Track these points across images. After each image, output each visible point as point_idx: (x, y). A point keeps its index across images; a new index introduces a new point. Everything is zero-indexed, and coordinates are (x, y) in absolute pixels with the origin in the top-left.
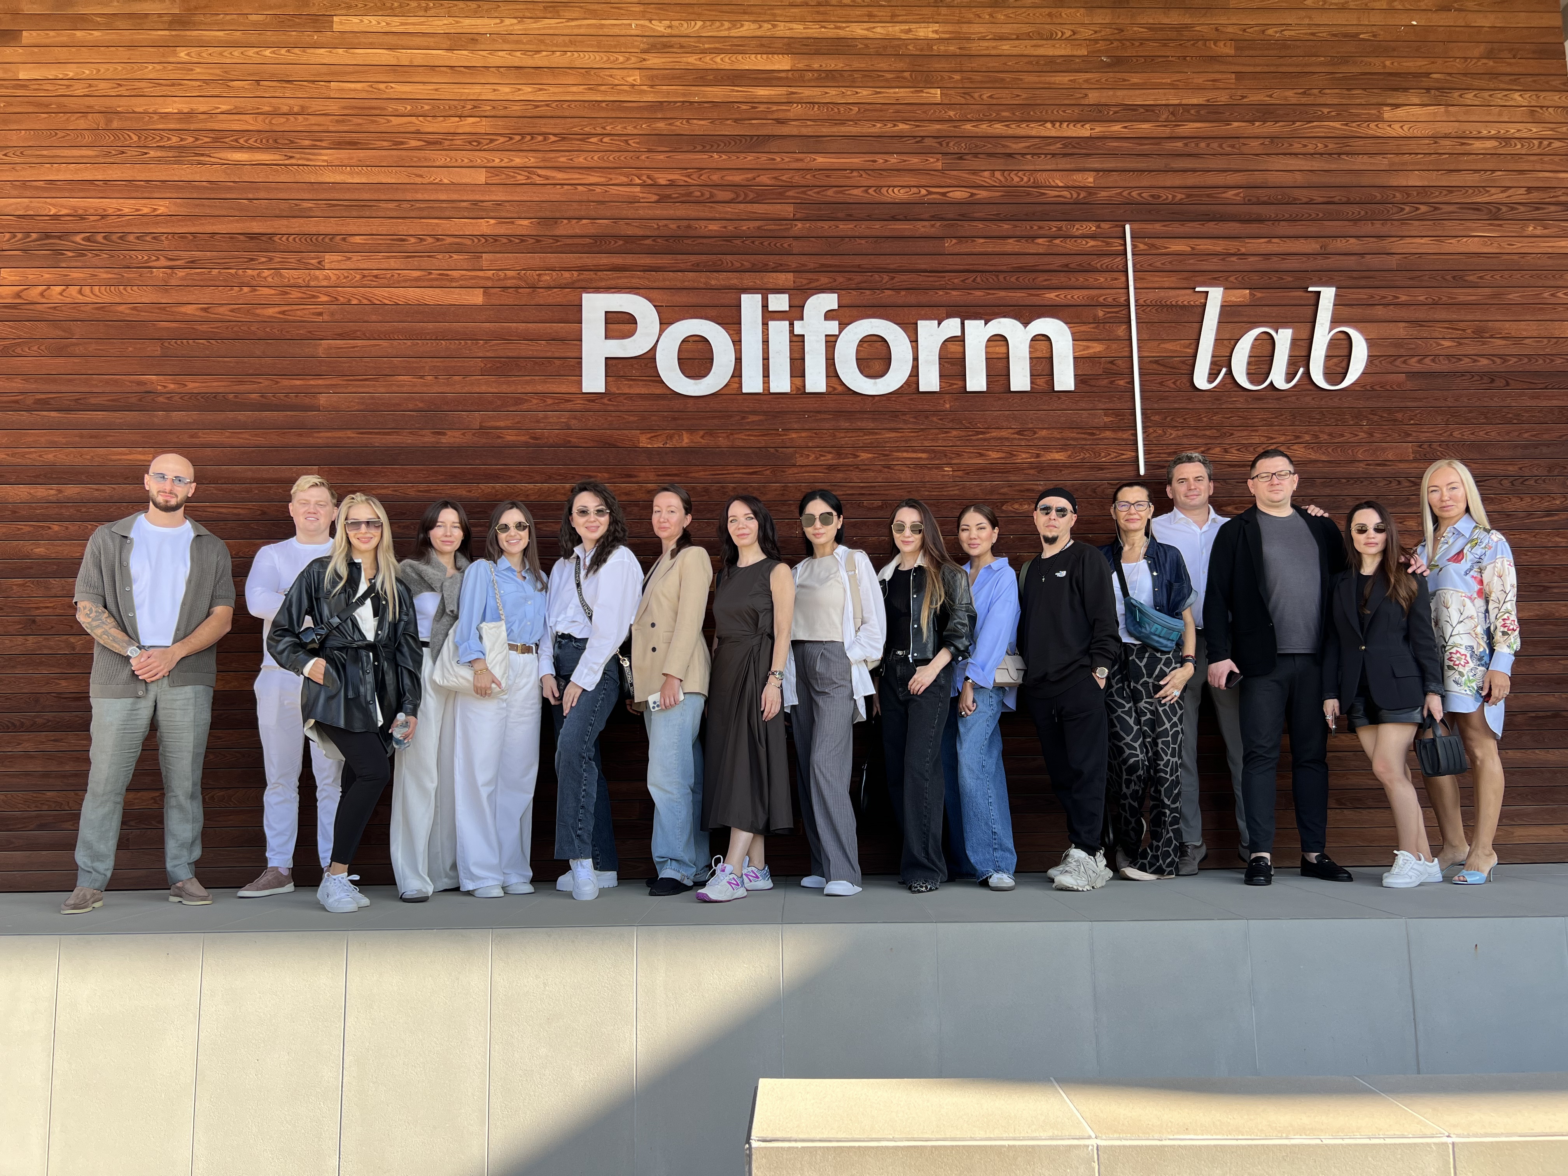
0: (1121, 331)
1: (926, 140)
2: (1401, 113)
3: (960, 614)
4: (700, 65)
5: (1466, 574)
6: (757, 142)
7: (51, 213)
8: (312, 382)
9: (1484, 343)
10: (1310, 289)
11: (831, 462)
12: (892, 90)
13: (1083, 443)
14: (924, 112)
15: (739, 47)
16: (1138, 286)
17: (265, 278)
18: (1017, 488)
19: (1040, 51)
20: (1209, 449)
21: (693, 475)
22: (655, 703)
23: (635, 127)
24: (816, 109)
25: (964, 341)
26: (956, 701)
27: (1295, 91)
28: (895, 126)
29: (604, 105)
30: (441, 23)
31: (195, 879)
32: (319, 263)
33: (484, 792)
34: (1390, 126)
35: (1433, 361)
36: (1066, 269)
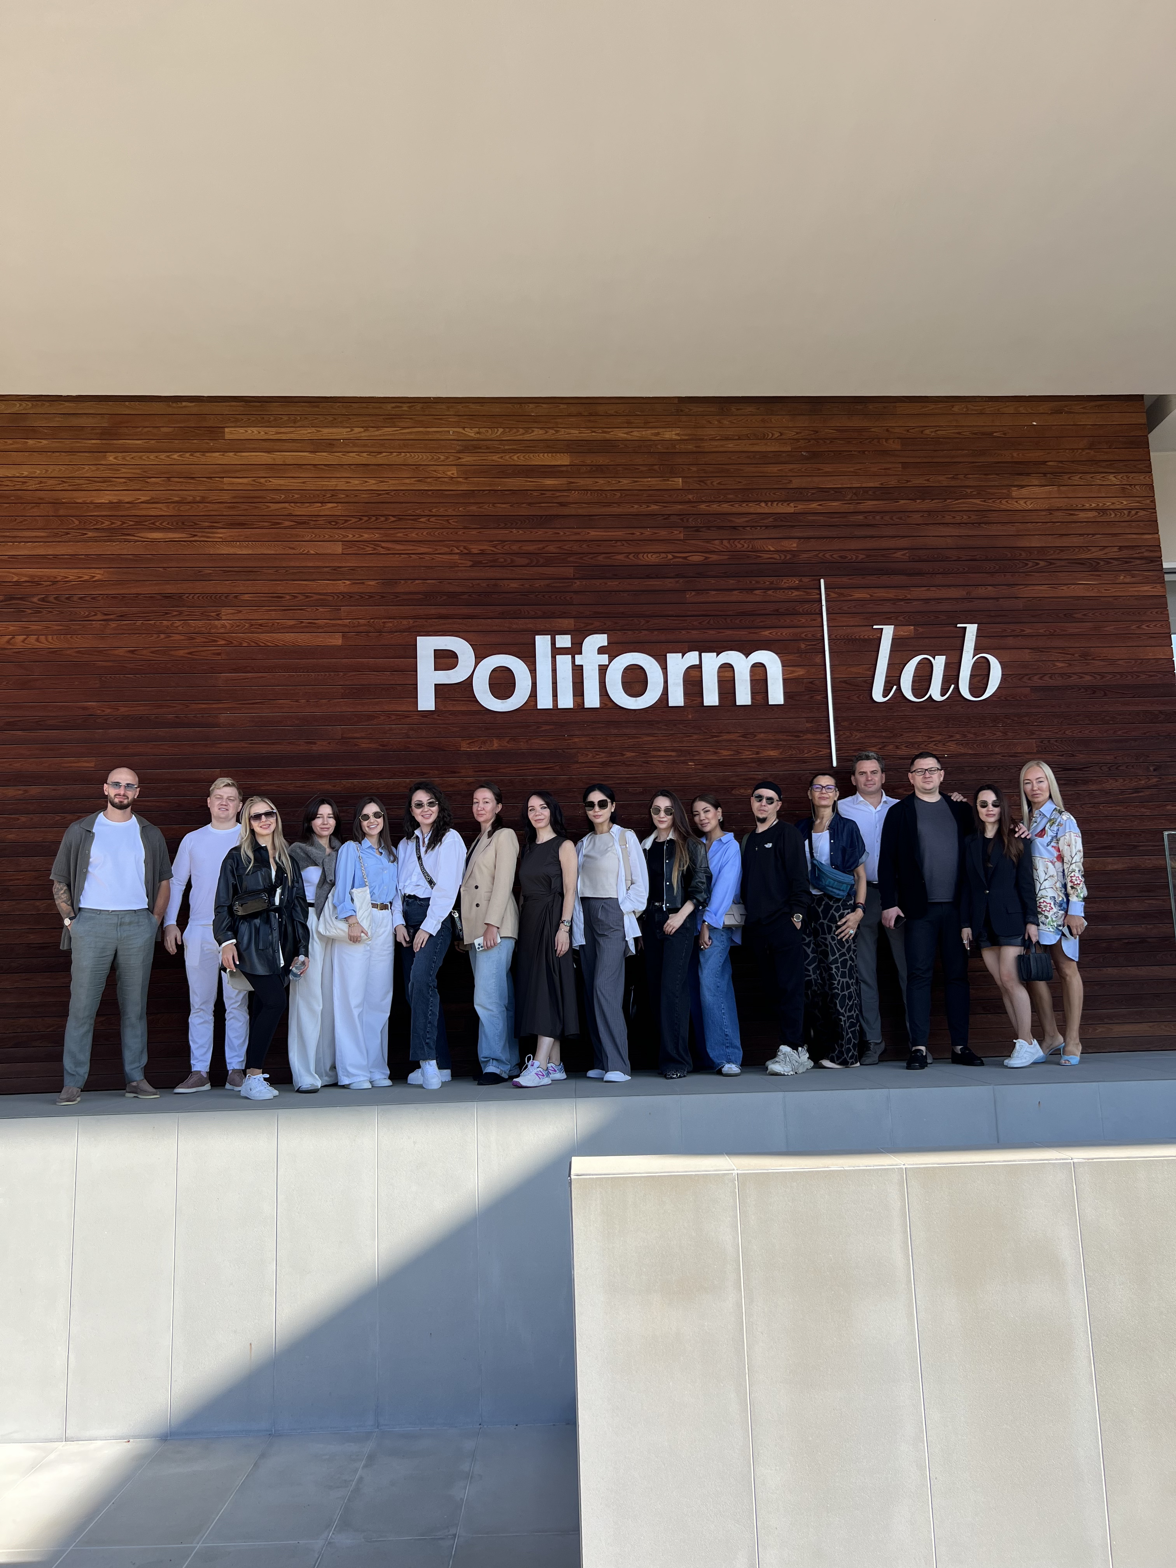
0: (818, 660)
1: (671, 517)
2: (1025, 492)
3: (700, 875)
4: (502, 462)
5: (1048, 845)
6: (545, 521)
7: (14, 580)
8: (214, 706)
9: (1088, 664)
10: (959, 625)
11: (604, 759)
12: (646, 480)
13: (791, 743)
14: (670, 496)
15: (531, 447)
16: (831, 625)
17: (177, 627)
18: (743, 777)
19: (756, 448)
20: (885, 746)
21: (502, 770)
22: (479, 945)
23: (454, 510)
24: (589, 495)
25: (701, 668)
26: (698, 938)
27: (946, 476)
28: (648, 507)
29: (430, 493)
30: (306, 432)
31: (145, 1080)
32: (218, 615)
33: (356, 1012)
34: (1017, 502)
35: (1051, 678)
36: (777, 613)
